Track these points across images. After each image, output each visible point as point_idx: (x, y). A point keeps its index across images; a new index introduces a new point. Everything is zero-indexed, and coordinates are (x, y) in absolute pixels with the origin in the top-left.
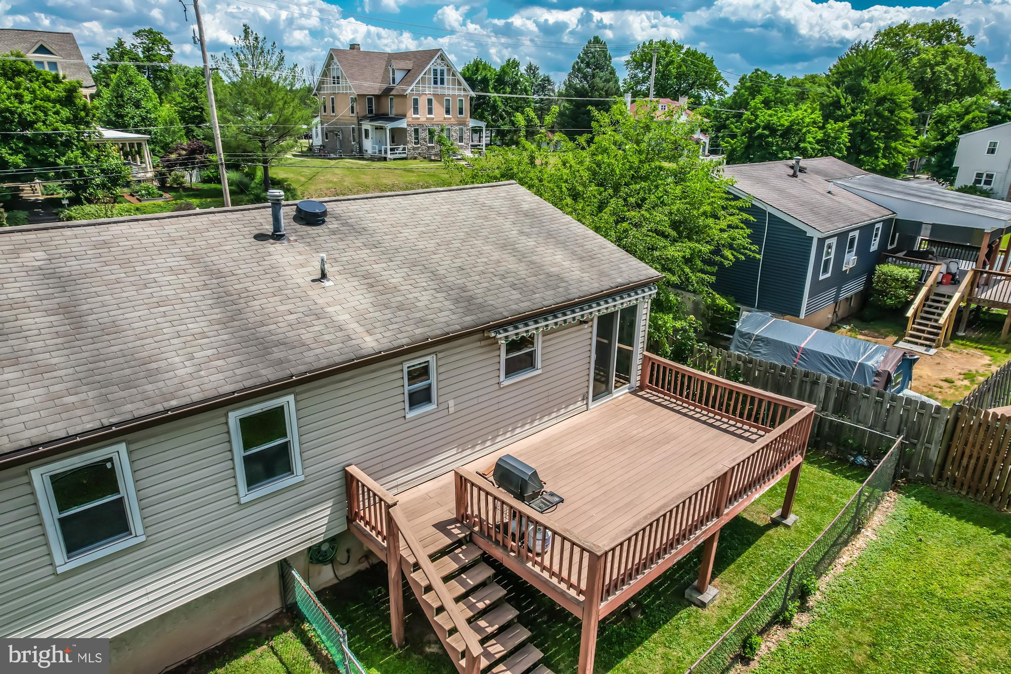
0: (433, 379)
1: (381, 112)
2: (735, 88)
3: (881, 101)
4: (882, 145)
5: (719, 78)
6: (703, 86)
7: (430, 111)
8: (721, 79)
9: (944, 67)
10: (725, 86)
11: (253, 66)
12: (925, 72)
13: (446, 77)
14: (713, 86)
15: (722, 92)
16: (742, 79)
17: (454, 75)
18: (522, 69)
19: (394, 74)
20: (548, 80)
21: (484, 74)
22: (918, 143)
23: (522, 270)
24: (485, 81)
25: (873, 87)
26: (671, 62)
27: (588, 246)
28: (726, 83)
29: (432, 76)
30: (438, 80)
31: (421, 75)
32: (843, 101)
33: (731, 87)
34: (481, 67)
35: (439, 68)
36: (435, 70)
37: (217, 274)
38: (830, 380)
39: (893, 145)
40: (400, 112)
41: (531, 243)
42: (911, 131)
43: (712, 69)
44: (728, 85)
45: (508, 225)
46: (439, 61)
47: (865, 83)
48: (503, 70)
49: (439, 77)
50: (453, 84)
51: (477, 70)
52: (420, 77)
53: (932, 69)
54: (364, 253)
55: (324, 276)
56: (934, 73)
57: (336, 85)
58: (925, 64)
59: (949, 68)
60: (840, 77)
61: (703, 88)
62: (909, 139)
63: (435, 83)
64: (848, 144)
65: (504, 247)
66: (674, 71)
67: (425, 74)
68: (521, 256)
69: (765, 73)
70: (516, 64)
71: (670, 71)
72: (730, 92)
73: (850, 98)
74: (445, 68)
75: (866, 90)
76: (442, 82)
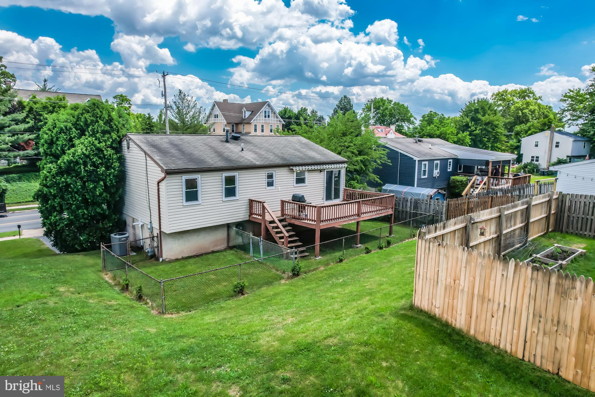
0: (274, 179)
1: (238, 131)
2: (420, 121)
3: (487, 124)
4: (490, 145)
5: (411, 116)
6: (403, 120)
7: (263, 131)
8: (412, 116)
9: (528, 110)
10: (414, 120)
11: (182, 107)
12: (518, 113)
13: (270, 115)
14: (409, 121)
15: (413, 123)
16: (423, 117)
17: (274, 114)
18: (309, 112)
19: (245, 113)
20: (322, 118)
21: (289, 114)
22: (509, 144)
23: (301, 155)
24: (290, 118)
25: (483, 118)
26: (387, 109)
27: (324, 152)
28: (415, 118)
29: (264, 114)
30: (267, 116)
31: (259, 113)
32: (470, 125)
33: (418, 120)
34: (288, 112)
35: (267, 110)
36: (265, 111)
37: (213, 148)
38: (411, 199)
39: (496, 145)
40: (248, 131)
41: (305, 150)
42: (504, 139)
43: (408, 111)
44: (416, 120)
45: (297, 146)
46: (267, 107)
47: (479, 116)
48: (299, 112)
49: (267, 115)
50: (274, 118)
51: (286, 112)
52: (258, 115)
53: (522, 112)
54: (253, 147)
55: (242, 150)
56: (523, 113)
57: (216, 119)
58: (518, 109)
59: (530, 111)
60: (467, 112)
61: (404, 121)
62: (503, 142)
63: (265, 117)
64: (470, 143)
65: (296, 150)
66: (388, 113)
67: (260, 113)
68: (301, 152)
69: (435, 113)
70: (305, 110)
71: (386, 113)
72: (417, 123)
73: (473, 123)
74: (270, 110)
75: (480, 120)
76: (269, 116)
